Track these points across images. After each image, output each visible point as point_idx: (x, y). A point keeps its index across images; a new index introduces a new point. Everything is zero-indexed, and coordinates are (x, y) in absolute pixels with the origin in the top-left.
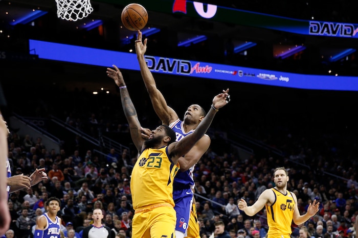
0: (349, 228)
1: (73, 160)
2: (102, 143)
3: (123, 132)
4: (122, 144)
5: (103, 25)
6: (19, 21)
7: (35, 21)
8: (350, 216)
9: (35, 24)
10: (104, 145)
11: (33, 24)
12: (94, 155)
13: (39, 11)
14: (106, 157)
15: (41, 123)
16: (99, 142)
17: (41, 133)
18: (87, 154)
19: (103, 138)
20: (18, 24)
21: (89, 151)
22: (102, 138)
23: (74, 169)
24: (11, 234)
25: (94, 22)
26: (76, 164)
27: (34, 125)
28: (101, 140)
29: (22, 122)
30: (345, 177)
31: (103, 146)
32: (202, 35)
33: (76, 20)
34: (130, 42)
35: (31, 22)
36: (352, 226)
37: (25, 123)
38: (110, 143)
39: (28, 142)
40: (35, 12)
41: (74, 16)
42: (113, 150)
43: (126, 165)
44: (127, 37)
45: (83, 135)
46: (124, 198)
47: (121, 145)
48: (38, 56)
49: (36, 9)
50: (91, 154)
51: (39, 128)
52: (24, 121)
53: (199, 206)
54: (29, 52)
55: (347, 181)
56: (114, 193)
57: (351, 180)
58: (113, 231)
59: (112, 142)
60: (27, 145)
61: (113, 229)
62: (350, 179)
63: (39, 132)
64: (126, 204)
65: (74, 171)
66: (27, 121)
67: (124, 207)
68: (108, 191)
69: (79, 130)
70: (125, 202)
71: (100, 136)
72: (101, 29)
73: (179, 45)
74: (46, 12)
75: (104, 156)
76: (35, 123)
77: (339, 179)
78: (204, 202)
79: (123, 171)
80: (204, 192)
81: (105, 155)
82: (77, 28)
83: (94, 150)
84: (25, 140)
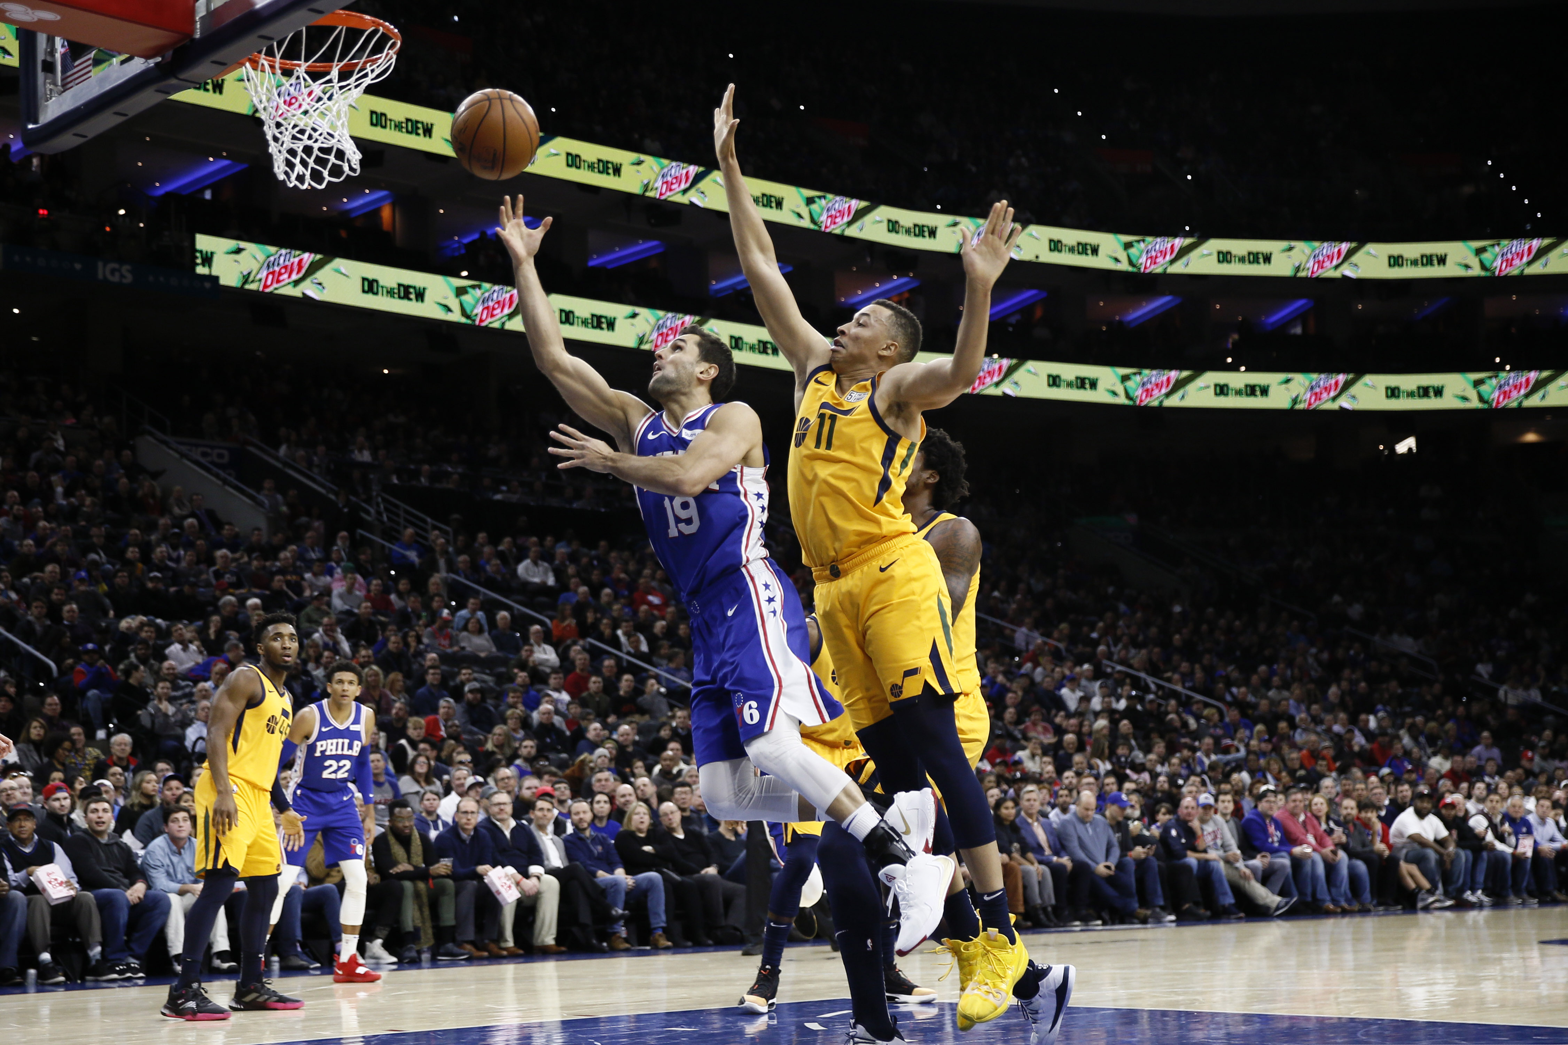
0: (1014, 752)
1: (300, 556)
2: (379, 513)
3: (437, 485)
4: (432, 518)
5: (394, 205)
6: (171, 187)
7: (214, 187)
8: (1018, 721)
9: (213, 195)
10: (385, 518)
11: (208, 195)
12: (355, 545)
13: (225, 162)
14: (390, 549)
15: (220, 456)
16: (372, 511)
17: (220, 483)
18: (339, 542)
19: (384, 500)
20: (168, 194)
21: (344, 534)
22: (380, 500)
23: (303, 579)
24: (125, 744)
25: (369, 196)
26: (309, 565)
27: (202, 460)
28: (378, 505)
29: (171, 452)
30: (1012, 622)
31: (382, 522)
32: (654, 239)
33: (323, 186)
34: (463, 251)
35: (202, 191)
36: (1023, 748)
37: (177, 455)
38: (402, 513)
39: (180, 504)
40: (213, 165)
41: (317, 176)
42: (410, 531)
43: (443, 574)
44: (456, 238)
45: (330, 490)
46: (433, 659)
47: (429, 520)
48: (217, 278)
49: (218, 156)
50: (348, 543)
51: (215, 469)
52: (176, 451)
53: (633, 684)
54: (194, 269)
55: (1014, 631)
56: (407, 645)
57: (1024, 630)
58: (402, 746)
59: (406, 512)
60: (177, 511)
61: (403, 742)
62: (1020, 624)
63: (214, 479)
64: (438, 677)
65: (305, 584)
66: (183, 448)
67: (433, 685)
68: (393, 639)
69: (319, 478)
70: (438, 671)
71: (374, 494)
72: (386, 213)
73: (591, 263)
74: (244, 166)
75: (383, 546)
76: (204, 454)
77: (994, 623)
78: (644, 675)
79: (432, 588)
80: (644, 648)
81: (387, 544)
82: (325, 209)
83: (360, 531)
84: (172, 500)
